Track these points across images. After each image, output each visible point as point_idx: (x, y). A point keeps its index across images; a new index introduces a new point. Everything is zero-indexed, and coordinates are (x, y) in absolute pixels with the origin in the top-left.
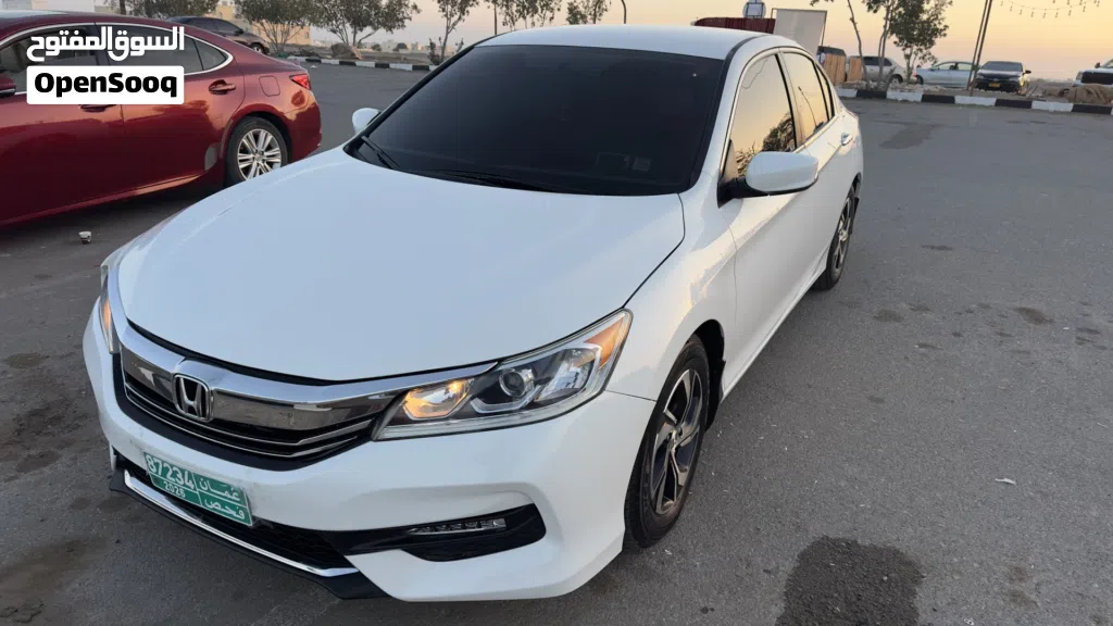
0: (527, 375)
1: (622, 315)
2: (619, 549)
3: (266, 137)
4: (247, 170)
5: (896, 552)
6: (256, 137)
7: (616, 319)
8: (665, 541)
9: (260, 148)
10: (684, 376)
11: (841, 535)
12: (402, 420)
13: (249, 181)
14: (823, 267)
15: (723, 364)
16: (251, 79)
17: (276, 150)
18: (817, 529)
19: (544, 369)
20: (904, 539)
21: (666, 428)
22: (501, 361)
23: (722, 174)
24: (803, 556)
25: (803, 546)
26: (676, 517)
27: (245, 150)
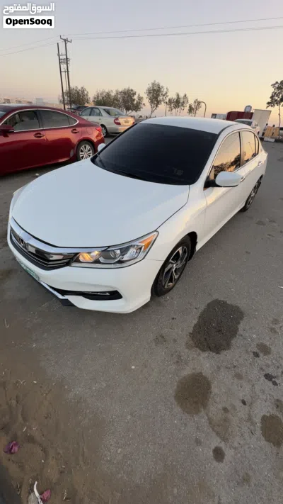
0: (118, 252)
1: (155, 233)
2: (149, 300)
3: (88, 147)
4: (82, 157)
5: (238, 308)
6: (85, 147)
7: (152, 234)
8: (167, 294)
9: (86, 150)
10: (180, 250)
11: (222, 299)
12: (78, 261)
13: (83, 160)
14: (243, 205)
15: (196, 243)
16: (84, 128)
17: (91, 152)
18: (215, 297)
19: (124, 250)
20: (242, 303)
21: (170, 266)
22: (109, 247)
23: (208, 177)
24: (209, 305)
25: (209, 301)
26: (172, 288)
27: (82, 151)
